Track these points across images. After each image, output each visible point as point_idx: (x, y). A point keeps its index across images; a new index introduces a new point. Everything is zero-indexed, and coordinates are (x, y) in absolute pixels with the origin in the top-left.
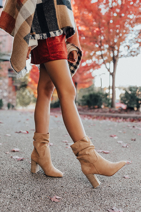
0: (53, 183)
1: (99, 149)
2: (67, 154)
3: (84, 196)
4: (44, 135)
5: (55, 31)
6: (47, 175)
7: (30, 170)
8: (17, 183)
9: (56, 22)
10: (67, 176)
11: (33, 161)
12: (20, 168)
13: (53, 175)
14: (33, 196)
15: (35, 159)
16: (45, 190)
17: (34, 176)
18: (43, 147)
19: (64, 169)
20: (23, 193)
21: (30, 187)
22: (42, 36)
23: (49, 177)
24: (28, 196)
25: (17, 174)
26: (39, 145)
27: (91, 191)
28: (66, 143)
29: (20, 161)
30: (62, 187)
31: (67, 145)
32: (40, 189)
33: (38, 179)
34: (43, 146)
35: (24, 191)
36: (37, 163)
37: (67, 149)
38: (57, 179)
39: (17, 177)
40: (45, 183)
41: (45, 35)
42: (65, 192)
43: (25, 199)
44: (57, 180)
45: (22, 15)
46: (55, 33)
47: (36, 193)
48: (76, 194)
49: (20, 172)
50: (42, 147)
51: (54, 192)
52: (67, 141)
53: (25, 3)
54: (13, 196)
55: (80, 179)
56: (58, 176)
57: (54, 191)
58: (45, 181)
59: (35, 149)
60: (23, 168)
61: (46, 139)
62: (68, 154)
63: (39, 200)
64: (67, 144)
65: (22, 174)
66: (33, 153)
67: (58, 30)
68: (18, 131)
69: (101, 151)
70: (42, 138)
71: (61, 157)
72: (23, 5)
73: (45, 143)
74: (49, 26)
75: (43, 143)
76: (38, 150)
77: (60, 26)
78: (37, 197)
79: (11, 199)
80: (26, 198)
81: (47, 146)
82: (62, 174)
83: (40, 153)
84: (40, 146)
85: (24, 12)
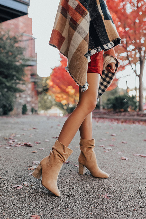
0: (102, 183)
1: (136, 153)
2: (107, 158)
3: (131, 194)
4: (90, 141)
5: (107, 44)
6: (94, 176)
7: (77, 172)
8: (70, 183)
9: (107, 35)
10: (112, 177)
11: (81, 164)
12: (68, 170)
13: (100, 176)
14: (87, 194)
15: (82, 162)
16: (96, 188)
17: (83, 177)
18: (90, 152)
19: (107, 171)
20: (77, 191)
21: (82, 186)
22: (97, 50)
23: (96, 178)
24: (83, 193)
25: (67, 175)
26: (85, 149)
27: (137, 190)
28: (103, 148)
29: (66, 165)
30: (110, 186)
31: (104, 149)
32: (91, 188)
33: (87, 180)
34: (90, 151)
35: (78, 189)
36: (84, 166)
37: (105, 153)
38: (104, 179)
39: (68, 178)
40: (94, 183)
41: (99, 48)
42: (114, 191)
43: (80, 196)
44: (104, 181)
45: (80, 34)
46: (107, 45)
47: (88, 191)
48: (125, 193)
49: (69, 174)
50: (88, 152)
51: (104, 191)
52: (103, 146)
53: (81, 22)
54: (70, 193)
55: (124, 180)
56: (104, 177)
57: (104, 189)
58: (94, 182)
59: (82, 153)
60: (71, 170)
61: (92, 144)
62: (108, 158)
63: (93, 197)
65: (71, 175)
66: (80, 157)
67: (110, 43)
68: (55, 137)
69: (138, 155)
70: (88, 143)
71: (102, 161)
72: (79, 25)
73: (91, 148)
74: (101, 40)
75: (89, 148)
76: (85, 154)
77: (111, 39)
78: (91, 194)
79: (69, 196)
80: (82, 195)
81: (93, 150)
82: (108, 175)
83: (88, 157)
84: (87, 151)
85: (81, 31)
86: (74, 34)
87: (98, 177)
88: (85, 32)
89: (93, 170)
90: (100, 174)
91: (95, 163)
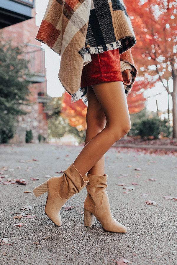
0: (116, 241)
1: (169, 196)
2: (127, 202)
3: (160, 259)
4: (100, 177)
6: (106, 229)
7: (82, 223)
8: (69, 240)
9: (113, 31)
10: (132, 232)
11: (87, 211)
12: (69, 219)
13: (114, 230)
14: (93, 258)
15: (89, 208)
16: (107, 250)
17: (89, 230)
18: (100, 194)
19: (126, 222)
20: (79, 253)
21: (86, 246)
22: (97, 49)
23: (108, 233)
24: (86, 257)
25: (67, 228)
26: (94, 190)
27: (169, 254)
28: (122, 187)
29: (68, 211)
30: (128, 246)
31: (124, 190)
32: (100, 248)
33: (95, 236)
34: (100, 192)
35: (80, 250)
36: (92, 214)
37: (125, 195)
38: (120, 235)
39: (68, 232)
40: (105, 241)
41: (100, 48)
42: (134, 254)
43: (83, 261)
44: (120, 237)
46: (112, 45)
47: (95, 254)
48: (149, 257)
49: (71, 225)
50: (98, 193)
51: (119, 254)
52: (123, 184)
53: (77, 9)
54: (67, 257)
55: (150, 237)
56: (120, 231)
57: (118, 251)
58: (104, 238)
59: (89, 195)
60: (73, 220)
61: (103, 182)
62: (129, 202)
63: (102, 263)
64: (124, 188)
65: (74, 228)
66: (86, 201)
67: (116, 42)
68: (60, 172)
69: (171, 198)
70: (98, 181)
71: (119, 206)
72: (74, 12)
73: (102, 188)
74: (104, 37)
75: (100, 188)
76: (93, 197)
77: (118, 37)
78: (98, 259)
79: (65, 261)
80: (84, 261)
81: (105, 191)
82: (126, 229)
83: (97, 200)
84: (96, 191)
85: (76, 20)
86: (67, 24)
87: (111, 230)
88: (81, 20)
89: (104, 221)
90: (114, 226)
91: (107, 209)
